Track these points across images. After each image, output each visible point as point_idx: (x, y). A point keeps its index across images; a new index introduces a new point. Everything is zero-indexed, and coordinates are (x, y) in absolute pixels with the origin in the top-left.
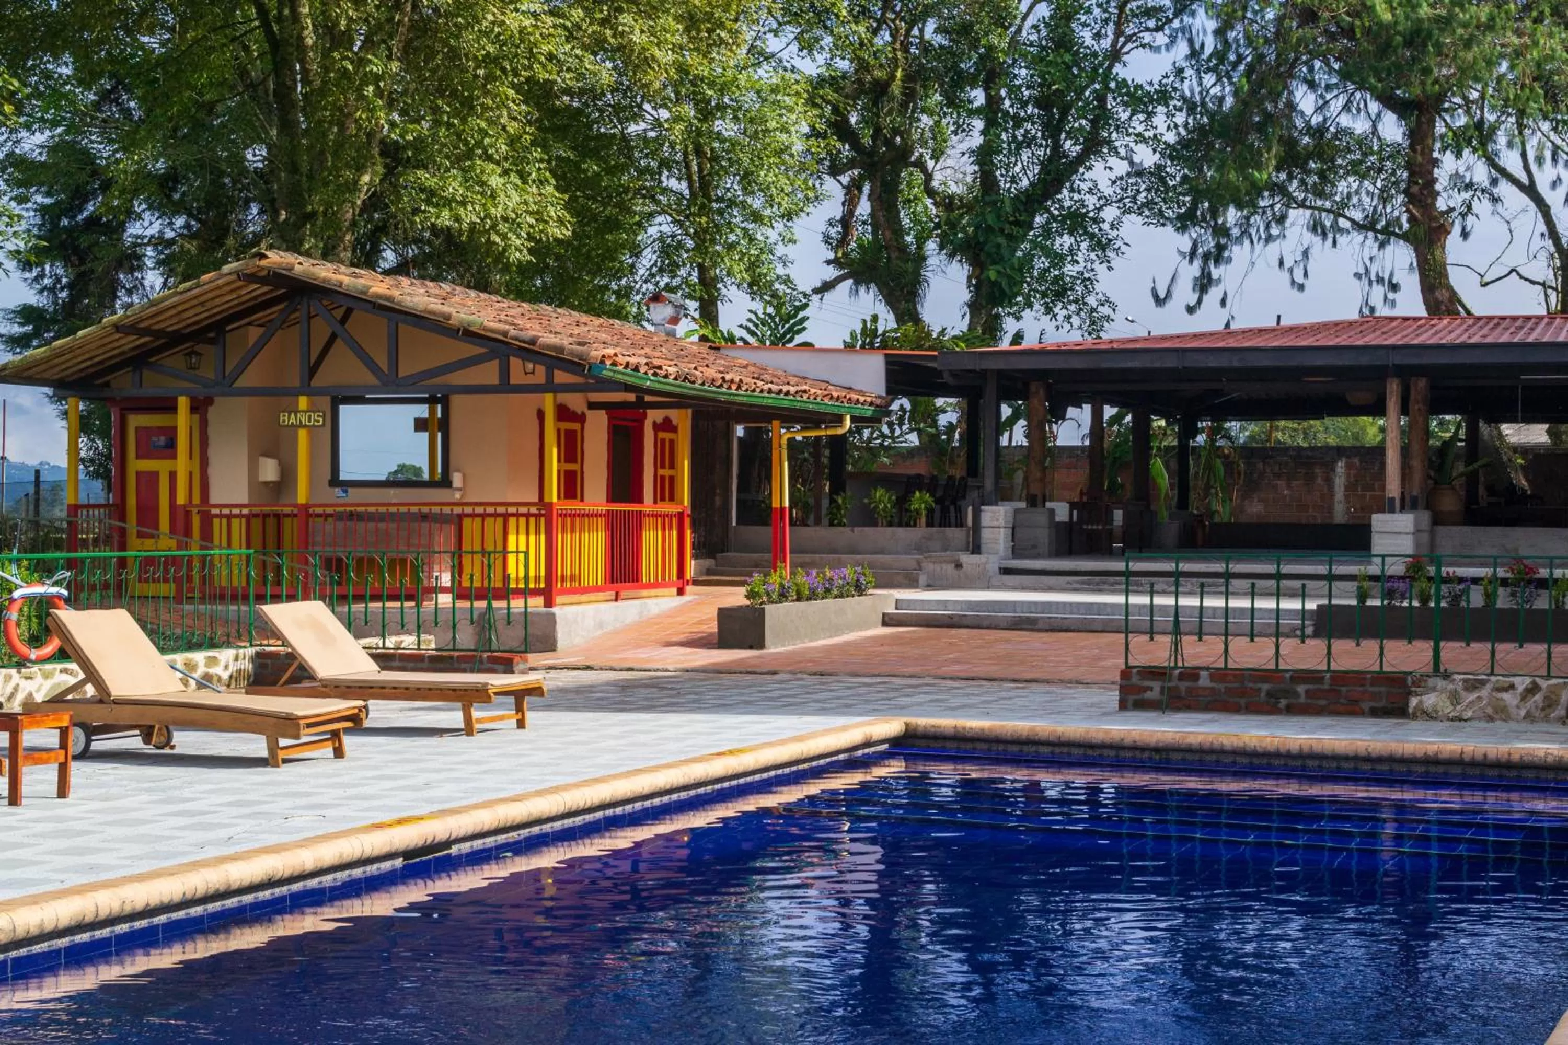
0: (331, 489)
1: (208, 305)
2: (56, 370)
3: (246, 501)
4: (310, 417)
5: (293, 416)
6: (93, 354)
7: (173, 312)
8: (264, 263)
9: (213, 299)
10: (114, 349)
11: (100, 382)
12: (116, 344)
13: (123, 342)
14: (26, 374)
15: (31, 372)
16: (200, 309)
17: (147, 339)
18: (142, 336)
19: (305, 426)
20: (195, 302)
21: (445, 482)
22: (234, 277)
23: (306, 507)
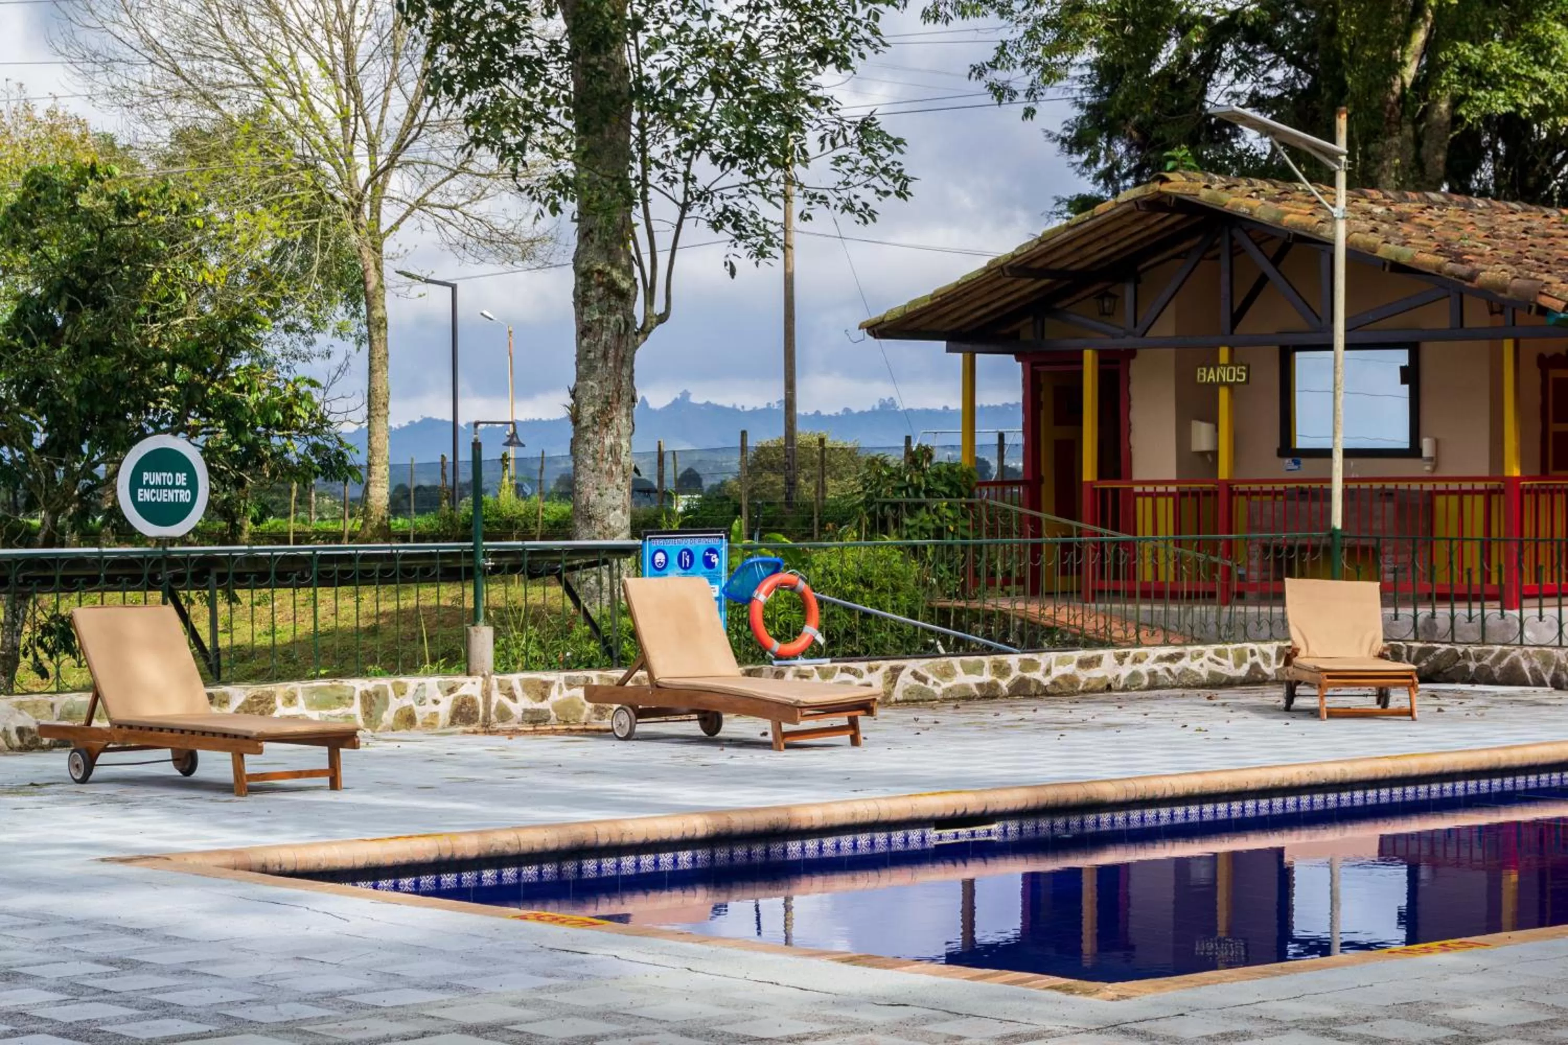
0: (1281, 460)
1: (1113, 239)
2: (947, 320)
3: (1173, 476)
4: (1231, 371)
5: (1212, 371)
6: (986, 300)
7: (1068, 249)
8: (1165, 188)
9: (1117, 231)
10: (1011, 293)
11: (1007, 331)
12: (1010, 288)
13: (1017, 285)
14: (910, 326)
15: (917, 323)
16: (1103, 244)
17: (1045, 282)
18: (1038, 279)
19: (1227, 384)
20: (1093, 236)
21: (1414, 451)
22: (1132, 205)
23: (1228, 484)
